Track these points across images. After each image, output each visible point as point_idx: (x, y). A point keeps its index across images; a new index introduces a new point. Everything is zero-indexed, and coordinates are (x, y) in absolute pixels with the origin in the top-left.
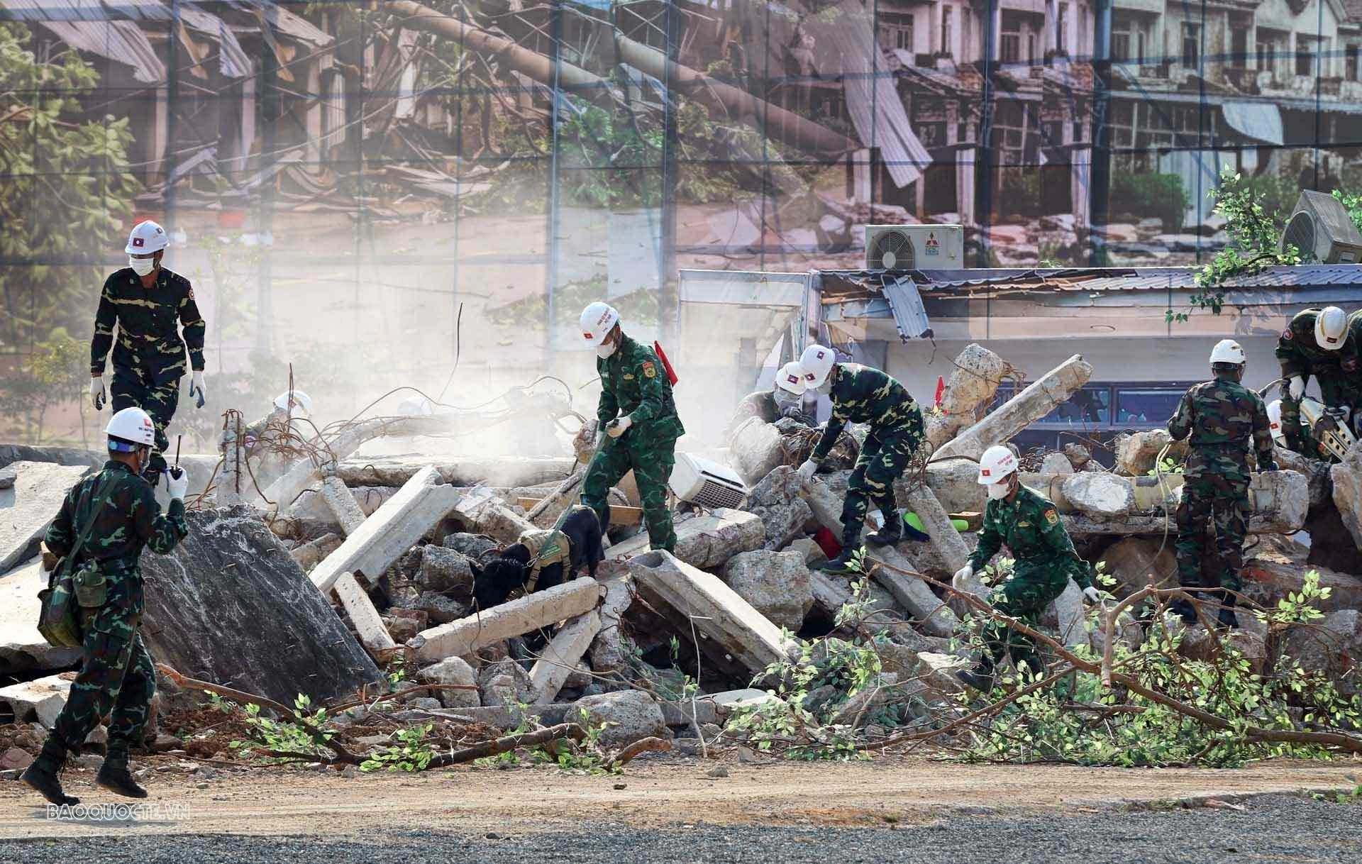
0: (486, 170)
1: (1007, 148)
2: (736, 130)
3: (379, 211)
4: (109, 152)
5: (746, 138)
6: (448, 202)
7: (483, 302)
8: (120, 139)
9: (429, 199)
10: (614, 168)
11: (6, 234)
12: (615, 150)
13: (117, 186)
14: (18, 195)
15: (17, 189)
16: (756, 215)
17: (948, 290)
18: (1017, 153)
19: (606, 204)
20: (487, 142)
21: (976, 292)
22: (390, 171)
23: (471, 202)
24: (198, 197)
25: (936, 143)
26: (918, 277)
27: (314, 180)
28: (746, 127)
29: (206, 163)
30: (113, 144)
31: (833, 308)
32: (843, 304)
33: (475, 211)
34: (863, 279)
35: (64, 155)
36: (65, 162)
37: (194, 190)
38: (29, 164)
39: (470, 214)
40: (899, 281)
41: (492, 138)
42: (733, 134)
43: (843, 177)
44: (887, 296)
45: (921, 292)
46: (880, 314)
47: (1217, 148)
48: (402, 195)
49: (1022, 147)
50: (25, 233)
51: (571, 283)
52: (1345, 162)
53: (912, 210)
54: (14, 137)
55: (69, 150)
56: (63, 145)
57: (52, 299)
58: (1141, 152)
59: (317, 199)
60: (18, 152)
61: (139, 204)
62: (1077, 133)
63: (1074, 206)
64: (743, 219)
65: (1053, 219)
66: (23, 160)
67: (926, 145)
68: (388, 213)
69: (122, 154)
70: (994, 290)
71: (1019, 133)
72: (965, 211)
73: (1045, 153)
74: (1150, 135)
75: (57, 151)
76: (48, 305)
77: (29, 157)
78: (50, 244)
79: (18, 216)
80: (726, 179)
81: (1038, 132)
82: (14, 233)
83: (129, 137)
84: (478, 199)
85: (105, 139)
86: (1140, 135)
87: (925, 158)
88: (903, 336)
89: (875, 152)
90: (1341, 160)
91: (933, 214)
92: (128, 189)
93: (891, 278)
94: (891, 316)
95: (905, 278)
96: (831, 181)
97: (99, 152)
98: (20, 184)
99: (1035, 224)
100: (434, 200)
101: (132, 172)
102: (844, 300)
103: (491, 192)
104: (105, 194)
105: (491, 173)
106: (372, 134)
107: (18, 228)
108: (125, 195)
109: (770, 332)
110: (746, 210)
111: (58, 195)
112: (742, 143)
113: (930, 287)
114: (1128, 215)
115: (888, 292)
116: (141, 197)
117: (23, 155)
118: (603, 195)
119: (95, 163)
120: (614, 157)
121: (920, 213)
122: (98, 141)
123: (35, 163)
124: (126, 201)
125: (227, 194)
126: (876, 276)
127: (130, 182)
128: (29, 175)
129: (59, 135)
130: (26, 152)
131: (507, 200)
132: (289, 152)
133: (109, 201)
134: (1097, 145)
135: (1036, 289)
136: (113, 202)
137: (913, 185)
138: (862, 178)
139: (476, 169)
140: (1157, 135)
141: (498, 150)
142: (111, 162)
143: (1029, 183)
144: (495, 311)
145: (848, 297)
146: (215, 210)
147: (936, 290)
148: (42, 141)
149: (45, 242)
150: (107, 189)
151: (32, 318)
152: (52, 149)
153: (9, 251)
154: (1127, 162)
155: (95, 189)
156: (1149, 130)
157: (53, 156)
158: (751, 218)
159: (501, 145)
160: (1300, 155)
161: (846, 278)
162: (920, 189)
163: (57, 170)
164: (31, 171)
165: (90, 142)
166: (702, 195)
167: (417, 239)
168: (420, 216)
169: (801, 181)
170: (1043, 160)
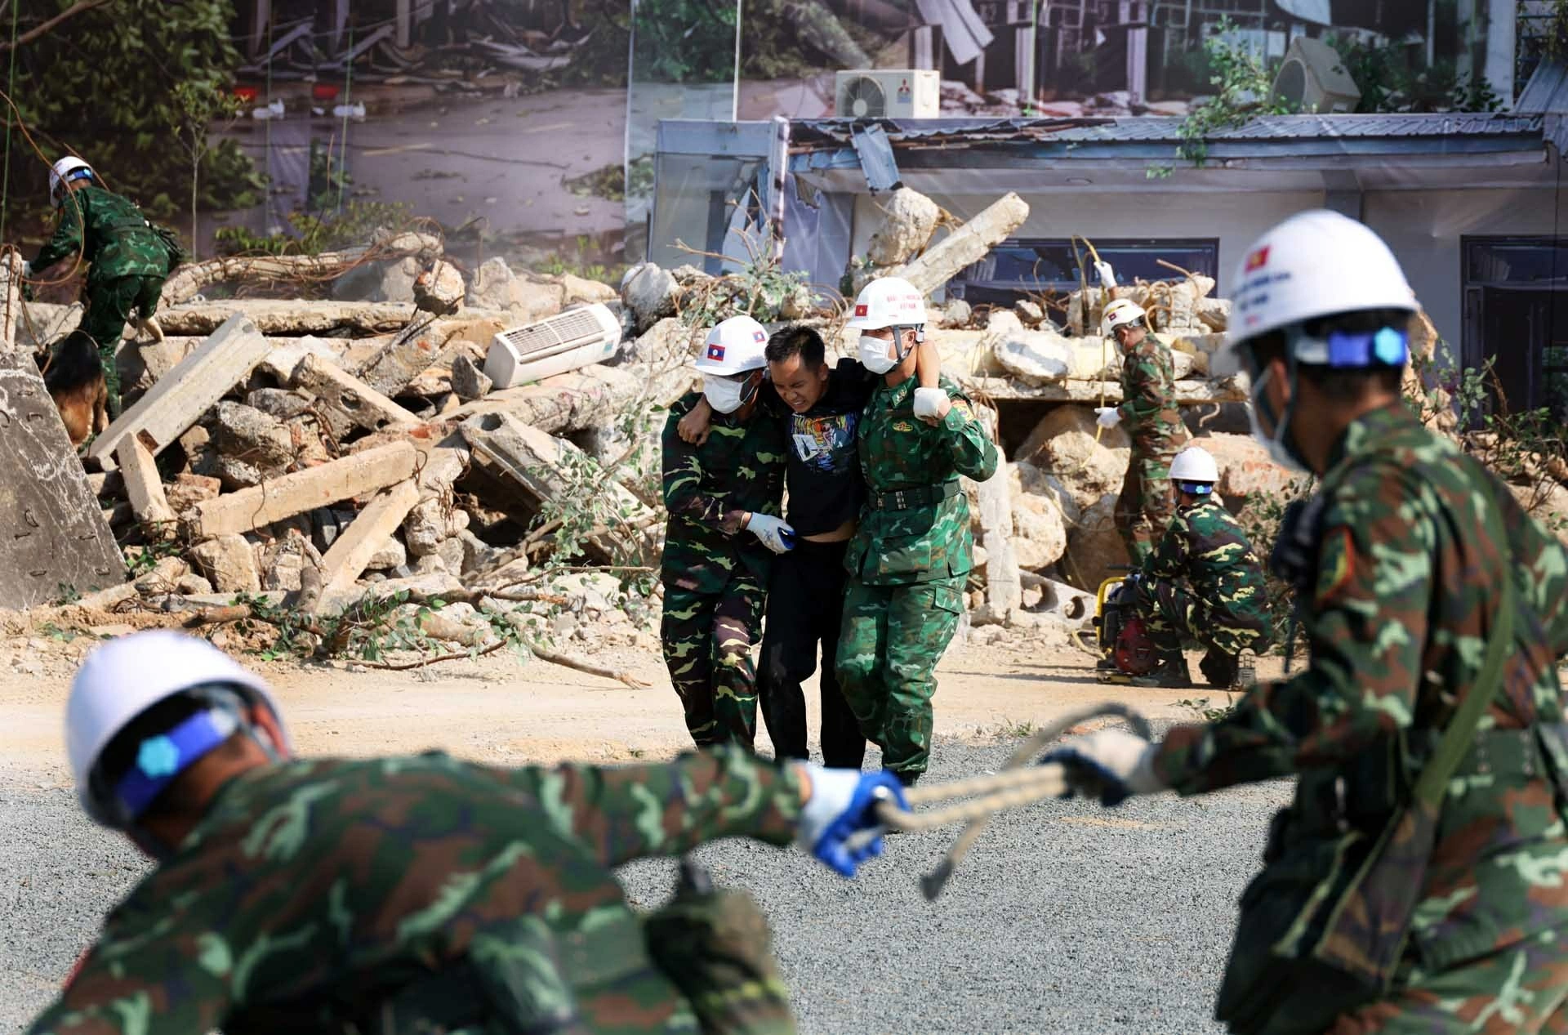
0: (564, 44)
1: (1066, 26)
2: (803, 6)
3: (464, 84)
4: (211, 26)
5: (813, 15)
6: (530, 77)
7: (561, 173)
8: (222, 13)
9: (510, 73)
10: (686, 45)
11: (114, 104)
12: (688, 25)
13: (219, 57)
14: (126, 67)
15: (124, 61)
16: (821, 90)
17: (920, 140)
18: (1075, 32)
19: (680, 79)
20: (567, 18)
21: (949, 142)
22: (474, 45)
23: (550, 76)
24: (295, 70)
25: (996, 22)
26: (888, 126)
27: (403, 54)
28: (814, 5)
29: (304, 37)
30: (217, 19)
31: (800, 158)
32: (811, 154)
33: (555, 84)
34: (831, 128)
35: (170, 31)
36: (171, 34)
37: (293, 63)
38: (137, 38)
39: (550, 88)
40: (868, 130)
41: (572, 13)
42: (799, 12)
43: (905, 53)
44: (855, 146)
45: (892, 142)
46: (848, 165)
47: (1268, 26)
48: (486, 68)
49: (1080, 26)
50: (132, 104)
51: (645, 155)
52: (1390, 42)
53: (971, 85)
54: (123, 12)
55: (174, 25)
56: (169, 20)
57: (155, 167)
58: (1195, 32)
59: (406, 72)
60: (127, 27)
61: (239, 76)
62: (1134, 13)
63: (1129, 84)
64: (809, 92)
65: (1109, 96)
66: (132, 33)
67: (987, 23)
68: (471, 85)
69: (224, 28)
70: (966, 140)
71: (1077, 13)
72: (1024, 87)
73: (1104, 32)
74: (1203, 14)
75: (164, 25)
76: (151, 171)
77: (136, 31)
78: (155, 114)
79: (126, 87)
80: (794, 54)
81: (1096, 11)
82: (123, 105)
83: (231, 12)
84: (556, 73)
85: (209, 14)
86: (1194, 15)
87: (986, 37)
88: (872, 189)
89: (937, 31)
90: (1386, 41)
91: (994, 90)
92: (229, 61)
93: (861, 126)
94: (860, 167)
95: (875, 126)
96: (894, 57)
97: (203, 26)
98: (129, 57)
99: (1091, 101)
100: (516, 74)
101: (234, 45)
102: (811, 149)
103: (570, 65)
104: (208, 66)
105: (570, 48)
106: (457, 10)
107: (125, 99)
108: (226, 67)
109: (738, 184)
110: (812, 84)
111: (163, 68)
112: (809, 20)
113: (900, 136)
114: (1181, 93)
115: (857, 141)
116: (241, 70)
117: (132, 29)
118: (677, 69)
119: (200, 37)
120: (688, 33)
121: (980, 88)
122: (202, 16)
123: (144, 36)
124: (228, 74)
125: (322, 66)
126: (846, 124)
127: (231, 55)
128: (138, 49)
129: (166, 9)
130: (134, 25)
131: (585, 74)
132: (380, 27)
133: (211, 72)
134: (1153, 24)
135: (1012, 139)
136: (216, 75)
137: (973, 62)
138: (923, 54)
139: (556, 44)
140: (1209, 15)
141: (578, 26)
142: (214, 37)
143: (1086, 62)
144: (572, 182)
145: (815, 146)
146: (310, 82)
147: (907, 139)
148: (151, 16)
149: (150, 112)
150: (209, 62)
151: (137, 184)
152: (158, 23)
153: (117, 120)
154: (1181, 41)
155: (198, 61)
156: (1201, 10)
157: (160, 30)
158: (816, 93)
159: (580, 21)
160: (1348, 35)
161: (814, 126)
162: (980, 66)
163: (163, 43)
164: (140, 44)
165: (194, 16)
166: (771, 70)
167: (498, 111)
168: (501, 89)
169: (865, 57)
170: (1100, 38)
